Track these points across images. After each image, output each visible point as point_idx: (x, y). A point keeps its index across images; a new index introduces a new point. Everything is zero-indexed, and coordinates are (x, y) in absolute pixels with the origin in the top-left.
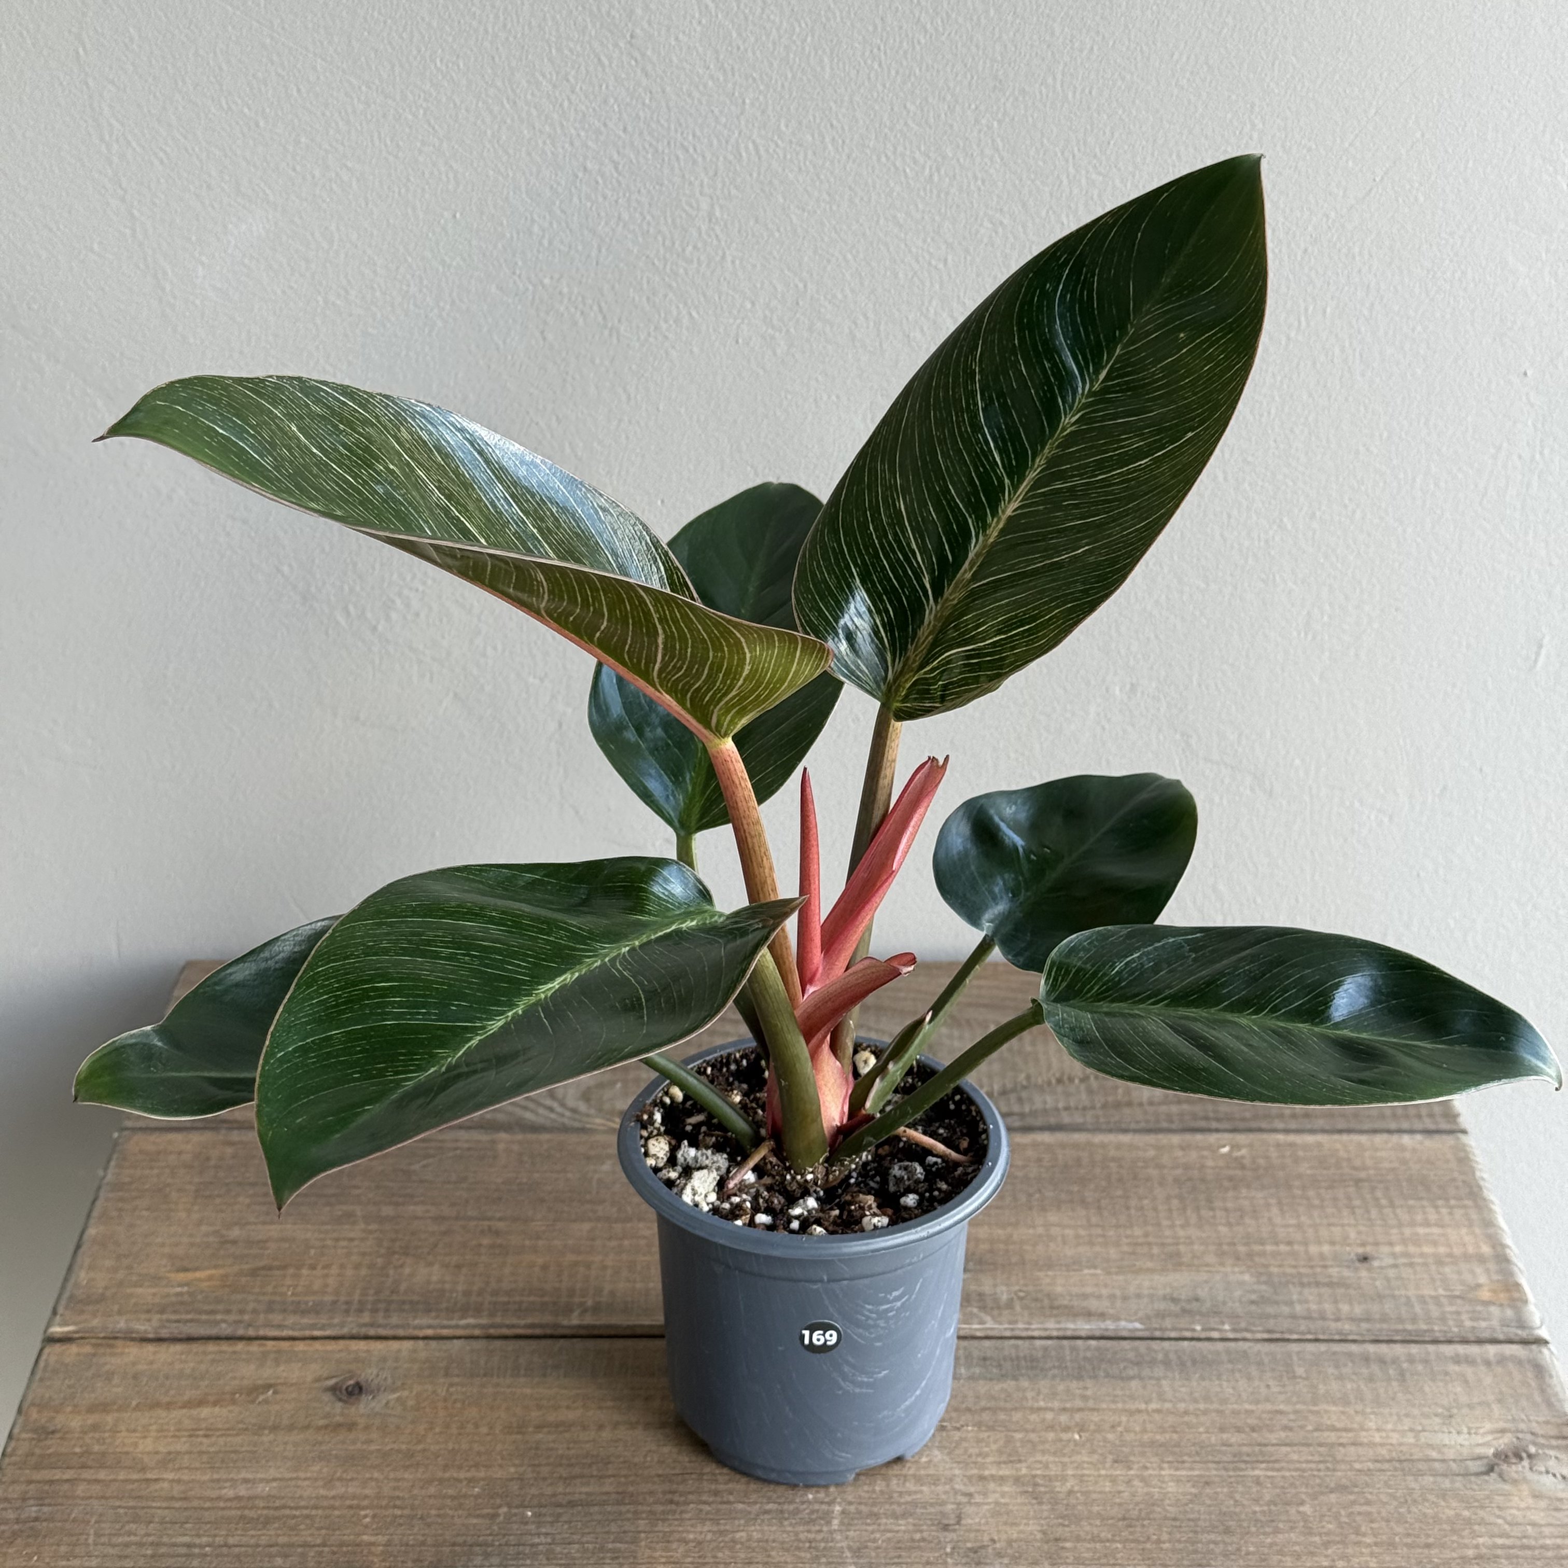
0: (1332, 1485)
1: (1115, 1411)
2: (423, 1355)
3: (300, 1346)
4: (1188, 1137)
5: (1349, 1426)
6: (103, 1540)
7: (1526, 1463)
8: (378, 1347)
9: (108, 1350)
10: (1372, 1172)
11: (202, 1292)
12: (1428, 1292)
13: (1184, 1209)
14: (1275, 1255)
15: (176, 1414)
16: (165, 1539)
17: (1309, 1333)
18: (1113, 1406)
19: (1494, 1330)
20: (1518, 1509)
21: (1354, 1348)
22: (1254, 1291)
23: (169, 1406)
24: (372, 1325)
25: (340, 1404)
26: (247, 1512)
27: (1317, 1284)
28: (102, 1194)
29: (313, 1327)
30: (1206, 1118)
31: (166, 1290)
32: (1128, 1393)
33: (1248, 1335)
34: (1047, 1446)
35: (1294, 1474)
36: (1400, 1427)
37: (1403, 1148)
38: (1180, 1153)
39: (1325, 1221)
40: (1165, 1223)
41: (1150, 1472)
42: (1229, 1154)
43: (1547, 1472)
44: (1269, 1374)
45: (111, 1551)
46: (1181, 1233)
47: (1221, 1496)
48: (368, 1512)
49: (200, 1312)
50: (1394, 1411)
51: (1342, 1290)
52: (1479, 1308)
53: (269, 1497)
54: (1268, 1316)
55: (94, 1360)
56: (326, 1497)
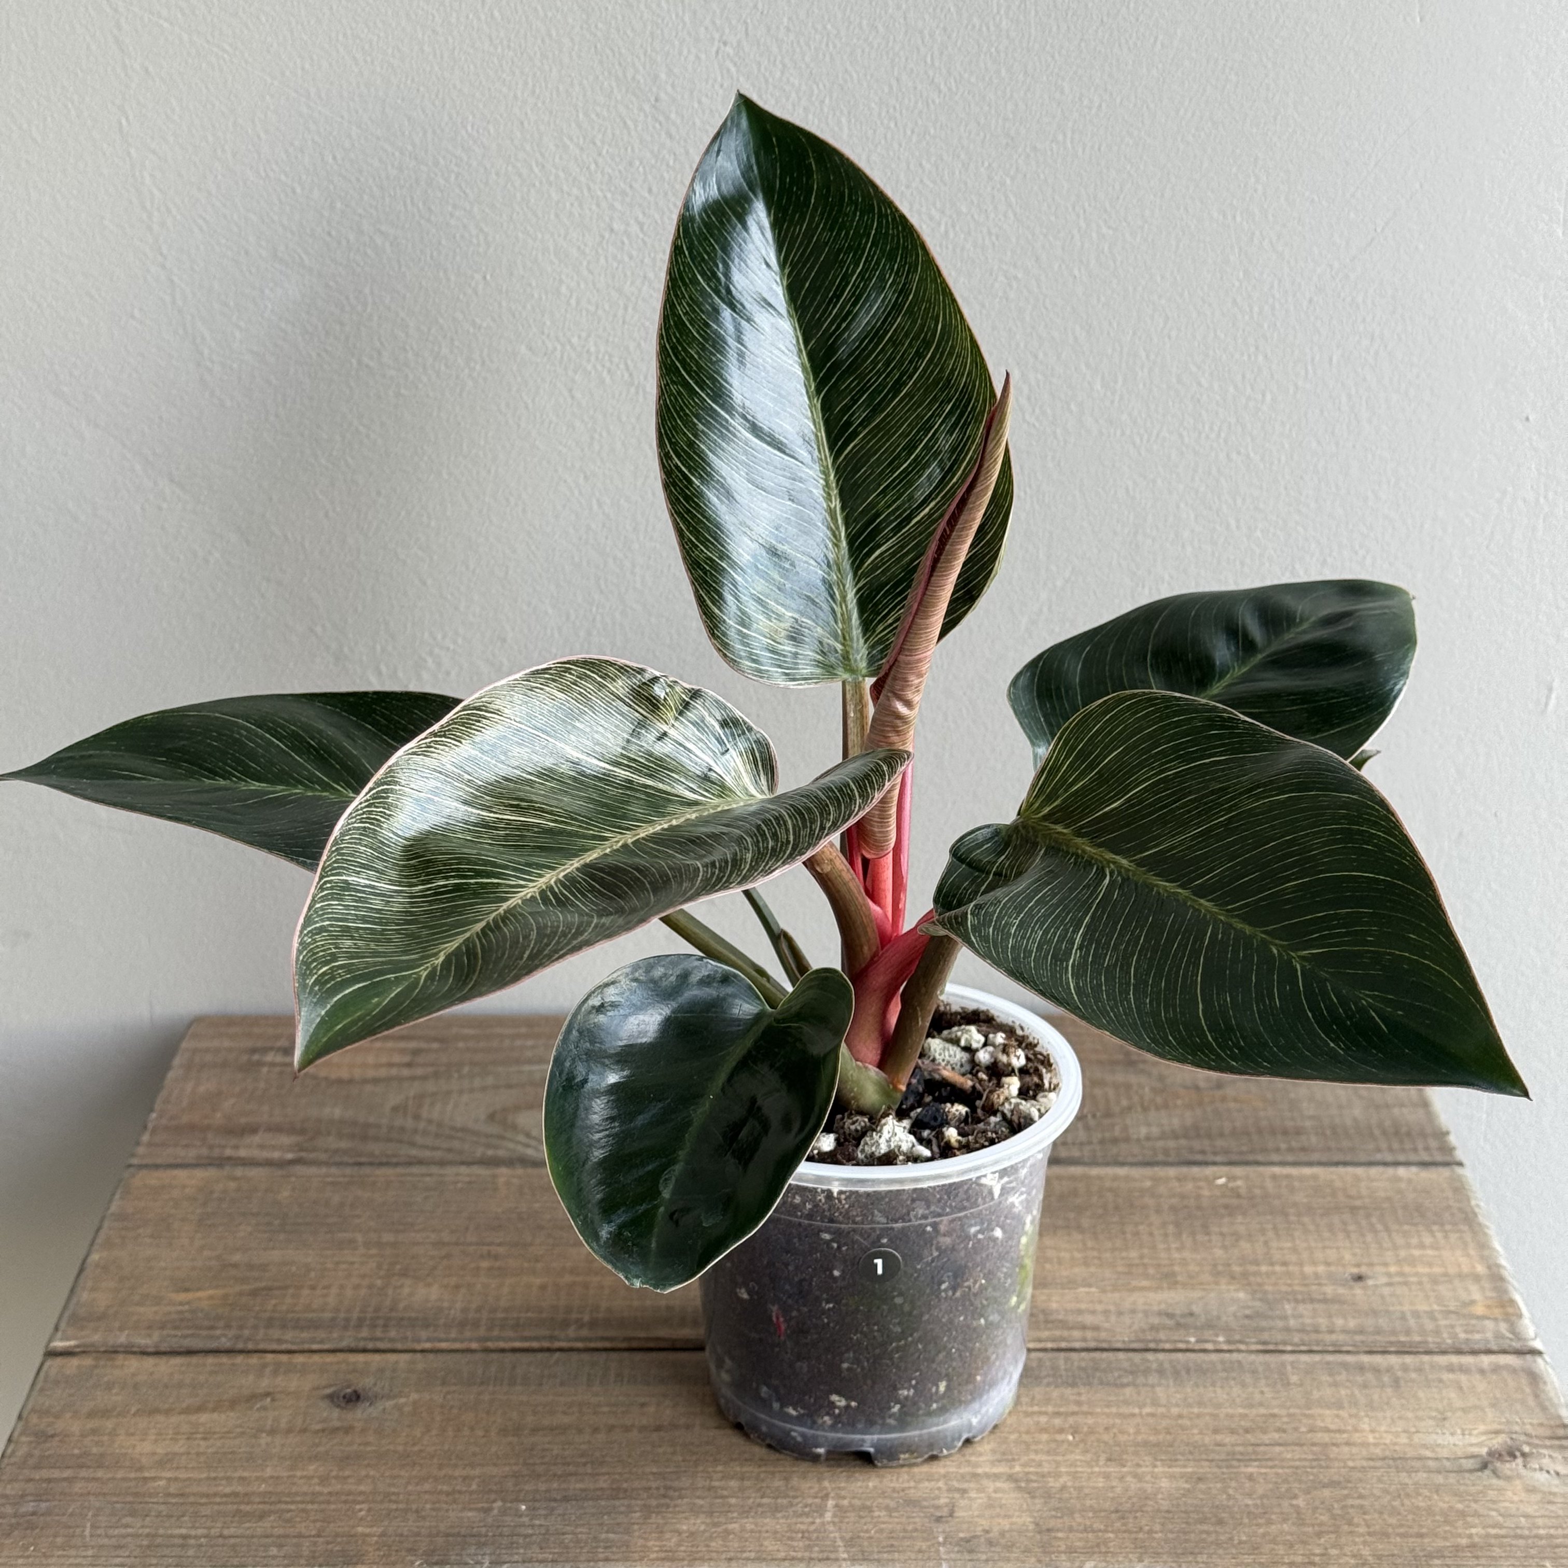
0: (1326, 1481)
1: (1108, 1415)
2: (420, 1366)
3: (300, 1359)
4: (1184, 1170)
5: (1343, 1428)
6: (99, 1532)
7: (1520, 1461)
8: (377, 1357)
9: (109, 1363)
10: (1367, 1200)
11: (202, 1311)
12: (1423, 1307)
13: (1178, 1235)
14: (1268, 1274)
15: (174, 1419)
16: (161, 1531)
17: (1304, 1345)
18: (1107, 1410)
19: (1487, 1341)
20: (1512, 1502)
21: (1349, 1358)
22: (1248, 1307)
23: (168, 1412)
24: (371, 1339)
25: (337, 1410)
26: (242, 1507)
27: (1312, 1301)
28: (106, 1224)
29: (313, 1340)
30: (1203, 1152)
31: (169, 1308)
32: (1121, 1398)
33: (1243, 1347)
34: (1041, 1447)
35: (1287, 1471)
36: (1394, 1430)
37: (1398, 1179)
38: (1177, 1184)
39: (1320, 1245)
40: (1161, 1246)
41: (1144, 1469)
42: (1224, 1186)
43: (1541, 1469)
44: (1263, 1382)
45: (106, 1541)
46: (1176, 1255)
47: (1214, 1492)
48: (363, 1506)
49: (200, 1328)
50: (1388, 1414)
51: (1336, 1307)
52: (1473, 1322)
53: (264, 1494)
54: (1263, 1330)
55: (96, 1371)
56: (321, 1494)
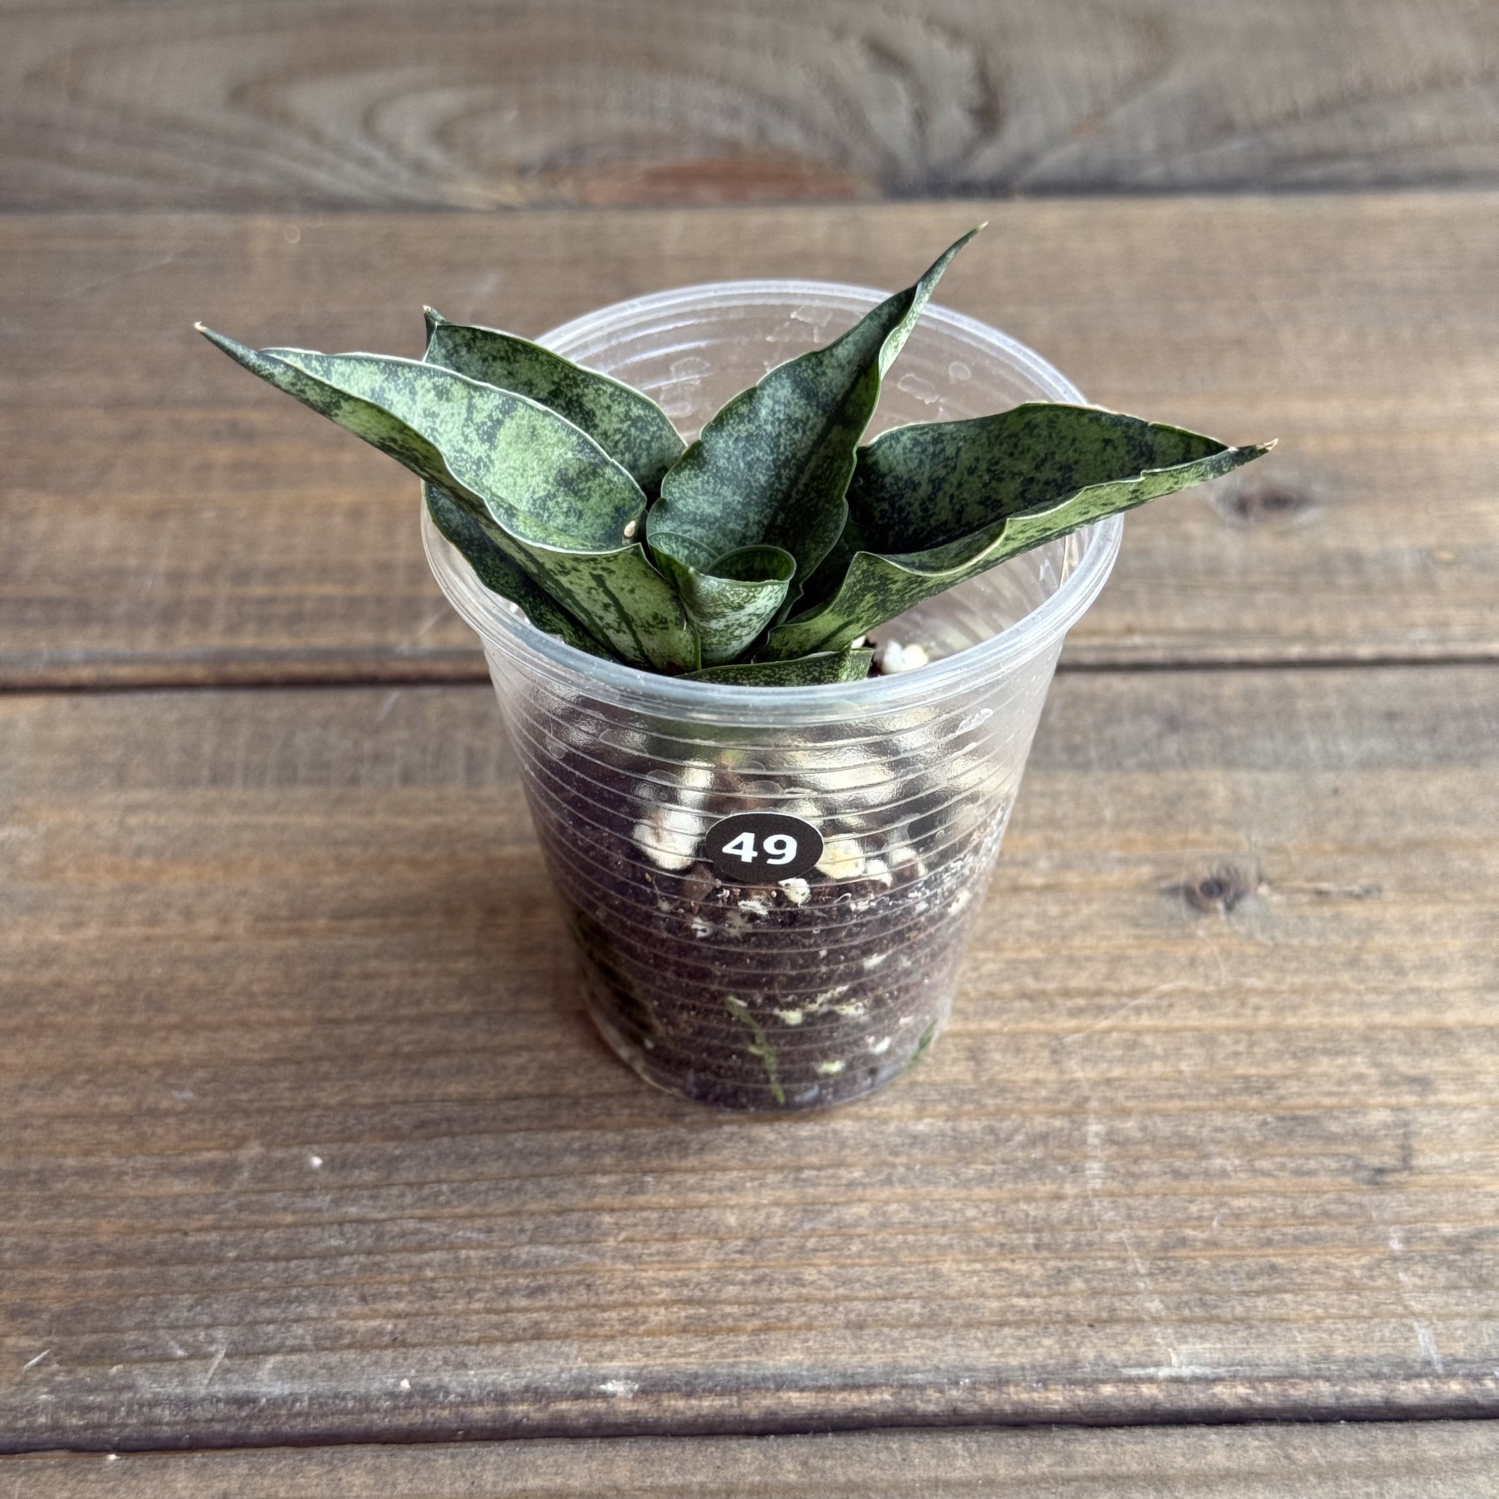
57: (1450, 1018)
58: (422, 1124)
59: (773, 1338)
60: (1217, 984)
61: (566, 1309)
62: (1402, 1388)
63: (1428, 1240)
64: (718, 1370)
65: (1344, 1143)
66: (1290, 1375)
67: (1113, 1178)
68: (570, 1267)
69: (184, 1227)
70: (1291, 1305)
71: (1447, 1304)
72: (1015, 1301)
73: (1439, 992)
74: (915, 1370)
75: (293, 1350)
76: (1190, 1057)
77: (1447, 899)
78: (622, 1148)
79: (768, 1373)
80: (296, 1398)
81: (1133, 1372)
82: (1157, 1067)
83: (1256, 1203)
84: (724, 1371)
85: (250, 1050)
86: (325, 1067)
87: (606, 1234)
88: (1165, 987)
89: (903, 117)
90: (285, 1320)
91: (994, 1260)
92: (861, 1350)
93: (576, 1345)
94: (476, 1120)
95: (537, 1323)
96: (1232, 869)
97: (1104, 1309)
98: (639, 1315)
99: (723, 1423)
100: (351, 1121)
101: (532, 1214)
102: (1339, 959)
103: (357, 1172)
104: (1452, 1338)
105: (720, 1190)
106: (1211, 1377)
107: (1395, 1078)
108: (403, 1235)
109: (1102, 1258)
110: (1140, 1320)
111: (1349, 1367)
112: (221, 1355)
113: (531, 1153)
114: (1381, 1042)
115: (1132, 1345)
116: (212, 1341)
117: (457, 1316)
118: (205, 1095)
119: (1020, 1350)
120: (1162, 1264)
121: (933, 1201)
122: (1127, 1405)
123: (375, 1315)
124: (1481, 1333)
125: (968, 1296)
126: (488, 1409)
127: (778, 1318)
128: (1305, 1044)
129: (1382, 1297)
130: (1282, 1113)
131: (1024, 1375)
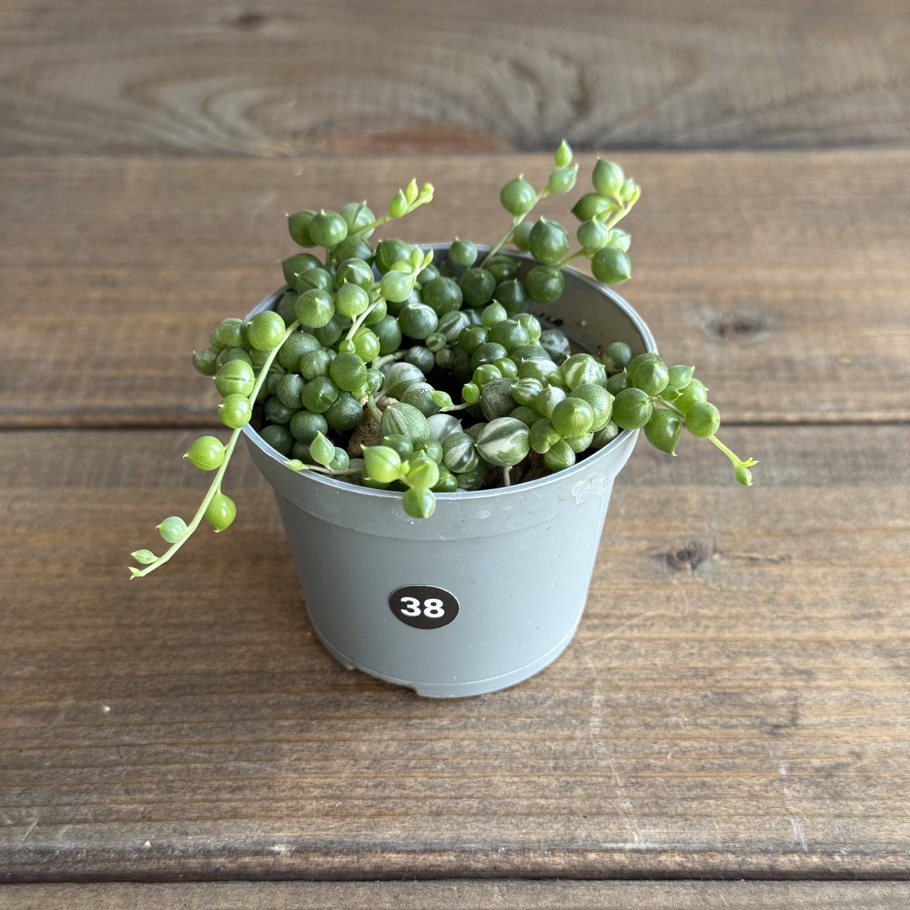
57: (828, 635)
58: (175, 688)
59: (382, 820)
60: (683, 612)
61: (254, 800)
62: (781, 860)
63: (804, 769)
64: (346, 839)
65: (755, 709)
66: (710, 850)
67: (607, 728)
68: (259, 775)
69: (20, 747)
70: (714, 807)
71: (814, 808)
72: (538, 800)
73: (823, 619)
74: (471, 841)
75: (80, 822)
76: (662, 656)
77: (832, 564)
78: (300, 704)
79: (377, 841)
80: (78, 851)
81: (609, 846)
82: (640, 662)
83: (696, 745)
84: (350, 840)
85: (73, 642)
86: (119, 652)
87: (283, 756)
88: (650, 614)
89: (530, 105)
90: (77, 804)
91: (527, 775)
92: (438, 829)
93: (258, 822)
94: (209, 686)
95: (234, 808)
96: (697, 544)
97: (594, 807)
98: (299, 805)
99: (347, 873)
100: (131, 685)
101: (239, 743)
102: (760, 599)
103: (132, 716)
104: (814, 829)
105: (358, 730)
106: (659, 849)
107: (790, 671)
108: (156, 754)
109: (596, 776)
110: (617, 814)
111: (748, 845)
112: (34, 825)
113: (241, 706)
114: (784, 649)
115: (610, 829)
116: (29, 816)
117: (184, 804)
118: (42, 668)
119: (538, 830)
120: (633, 780)
121: (491, 739)
122: (604, 866)
123: (133, 802)
124: (833, 827)
125: (509, 797)
126: (199, 860)
127: (387, 808)
128: (735, 650)
129: (772, 803)
130: (717, 690)
131: (540, 846)
